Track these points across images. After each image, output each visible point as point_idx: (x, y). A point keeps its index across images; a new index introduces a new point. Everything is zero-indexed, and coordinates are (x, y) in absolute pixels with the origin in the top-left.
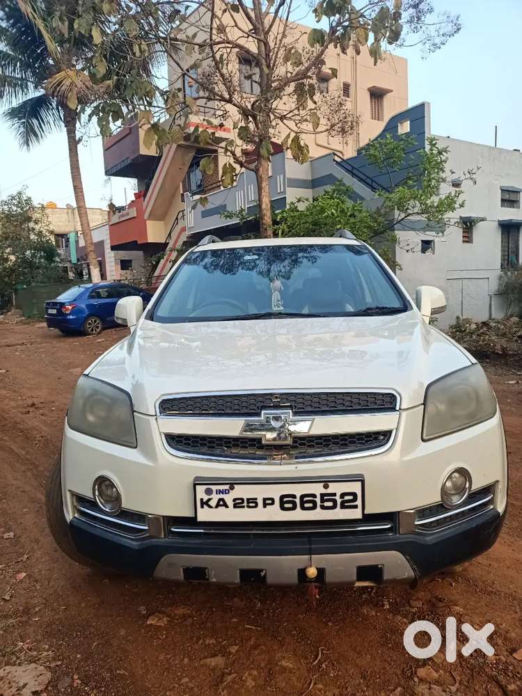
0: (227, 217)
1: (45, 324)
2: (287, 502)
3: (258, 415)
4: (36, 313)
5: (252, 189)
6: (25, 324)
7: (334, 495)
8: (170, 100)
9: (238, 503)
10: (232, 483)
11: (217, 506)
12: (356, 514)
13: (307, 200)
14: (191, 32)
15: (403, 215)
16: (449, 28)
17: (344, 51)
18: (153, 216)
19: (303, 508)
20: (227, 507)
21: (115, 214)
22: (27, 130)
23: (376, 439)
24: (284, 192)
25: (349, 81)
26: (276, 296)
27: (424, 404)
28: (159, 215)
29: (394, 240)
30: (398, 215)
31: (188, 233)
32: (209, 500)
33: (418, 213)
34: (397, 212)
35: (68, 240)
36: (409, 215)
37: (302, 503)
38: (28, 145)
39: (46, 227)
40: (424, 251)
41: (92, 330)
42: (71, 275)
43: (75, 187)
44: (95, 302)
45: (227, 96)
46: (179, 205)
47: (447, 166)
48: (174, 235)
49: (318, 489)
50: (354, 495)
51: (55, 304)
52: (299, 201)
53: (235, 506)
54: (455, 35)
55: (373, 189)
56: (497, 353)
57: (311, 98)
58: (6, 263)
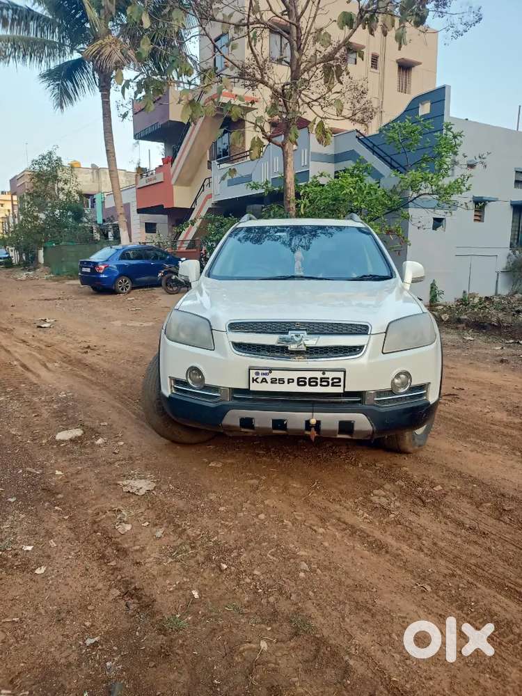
0: (253, 188)
1: (78, 282)
2: (301, 381)
3: (287, 333)
4: (64, 270)
5: (278, 161)
6: (54, 281)
7: (328, 378)
8: (207, 79)
9: (274, 381)
10: (271, 370)
11: (262, 382)
12: (340, 390)
13: (329, 176)
14: (227, 11)
15: (415, 195)
16: (471, 18)
17: (371, 32)
18: (180, 181)
19: (310, 385)
20: (267, 382)
21: (142, 178)
22: (61, 92)
23: (355, 350)
24: (308, 166)
25: (378, 52)
26: (298, 264)
27: (386, 333)
28: (186, 181)
29: (407, 218)
30: (412, 194)
31: (214, 200)
32: (257, 378)
33: (428, 194)
34: (411, 193)
35: (93, 201)
36: (420, 195)
37: (310, 382)
38: (62, 107)
39: (74, 188)
40: (435, 228)
41: (122, 289)
42: (97, 236)
43: (107, 151)
44: (125, 262)
45: (259, 77)
46: (205, 172)
47: (461, 150)
48: (200, 201)
49: (319, 375)
50: (340, 379)
51: (89, 263)
52: (321, 175)
53: (272, 382)
54: (477, 24)
55: (392, 167)
56: (494, 325)
57: (338, 77)
58: (37, 221)
